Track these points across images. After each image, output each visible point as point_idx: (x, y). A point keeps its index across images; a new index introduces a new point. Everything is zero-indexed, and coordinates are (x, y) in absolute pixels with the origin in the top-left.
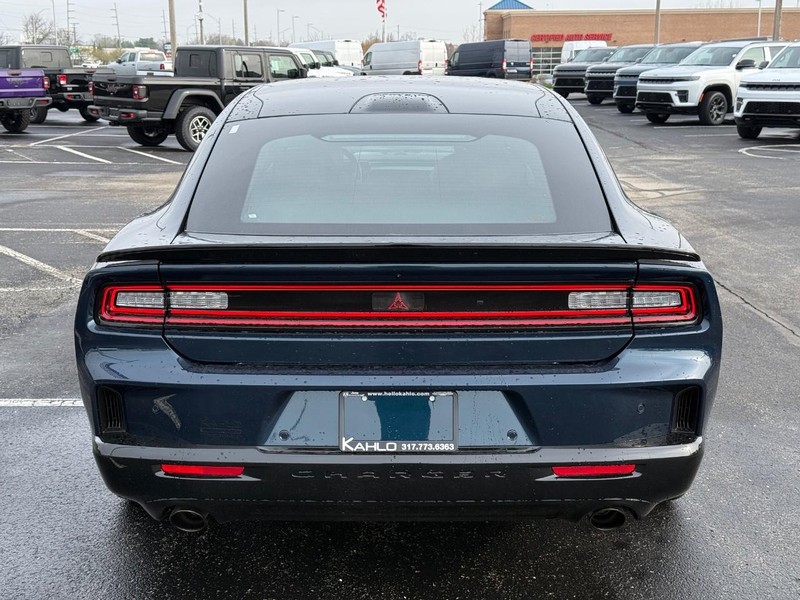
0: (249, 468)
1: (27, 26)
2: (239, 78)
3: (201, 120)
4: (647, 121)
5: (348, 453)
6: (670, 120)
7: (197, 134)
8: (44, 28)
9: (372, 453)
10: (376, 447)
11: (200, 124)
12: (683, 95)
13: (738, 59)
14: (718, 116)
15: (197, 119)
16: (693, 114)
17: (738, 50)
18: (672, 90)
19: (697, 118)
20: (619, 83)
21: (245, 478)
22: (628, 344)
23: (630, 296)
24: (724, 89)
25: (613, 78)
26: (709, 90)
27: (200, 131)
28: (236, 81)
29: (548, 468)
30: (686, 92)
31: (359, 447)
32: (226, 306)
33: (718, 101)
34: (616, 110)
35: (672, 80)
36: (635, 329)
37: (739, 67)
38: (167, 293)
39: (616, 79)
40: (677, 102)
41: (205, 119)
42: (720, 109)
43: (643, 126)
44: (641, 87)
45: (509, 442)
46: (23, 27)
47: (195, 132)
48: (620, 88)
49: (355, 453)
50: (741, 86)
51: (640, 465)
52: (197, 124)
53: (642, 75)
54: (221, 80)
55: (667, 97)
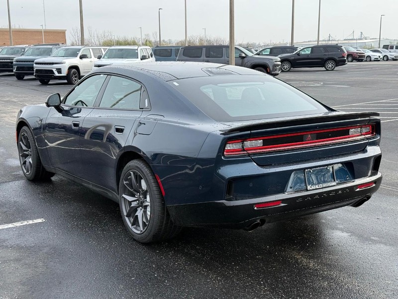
0: (283, 201)
4: (40, 83)
5: (310, 190)
6: (50, 83)
9: (316, 189)
12: (59, 71)
13: (80, 54)
14: (75, 80)
16: (64, 79)
17: (79, 50)
18: (54, 68)
19: (66, 81)
20: (16, 65)
21: (283, 205)
22: (368, 144)
24: (76, 68)
25: (12, 62)
26: (71, 68)
30: (60, 69)
31: (313, 188)
32: (262, 145)
33: (74, 74)
34: (15, 78)
35: (53, 64)
37: (81, 58)
38: (243, 142)
39: (14, 63)
40: (57, 74)
42: (75, 77)
43: (37, 86)
44: (36, 67)
48: (17, 68)
49: (312, 190)
50: (95, 66)
53: (35, 61)
55: (52, 72)
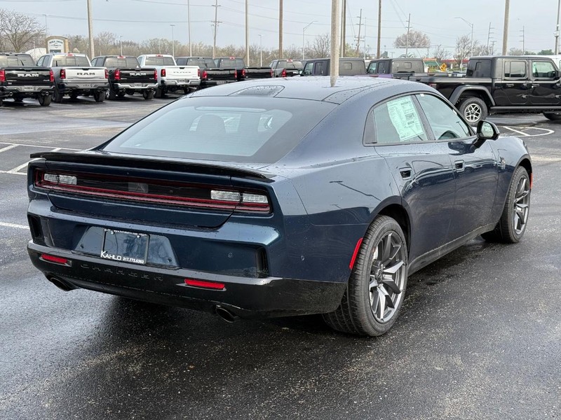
0: (68, 260)
1: (459, 44)
2: (507, 78)
3: (473, 106)
5: (103, 258)
7: (470, 116)
8: (470, 45)
9: (111, 260)
10: (113, 257)
11: (473, 109)
15: (471, 105)
22: (228, 219)
23: (242, 195)
27: (472, 114)
28: (505, 80)
29: (182, 279)
31: (107, 256)
36: (234, 212)
41: (477, 106)
45: (168, 263)
46: (456, 45)
47: (468, 114)
49: (105, 259)
51: (227, 284)
52: (471, 109)
54: (493, 79)
